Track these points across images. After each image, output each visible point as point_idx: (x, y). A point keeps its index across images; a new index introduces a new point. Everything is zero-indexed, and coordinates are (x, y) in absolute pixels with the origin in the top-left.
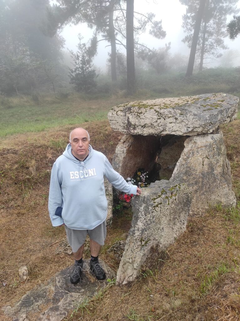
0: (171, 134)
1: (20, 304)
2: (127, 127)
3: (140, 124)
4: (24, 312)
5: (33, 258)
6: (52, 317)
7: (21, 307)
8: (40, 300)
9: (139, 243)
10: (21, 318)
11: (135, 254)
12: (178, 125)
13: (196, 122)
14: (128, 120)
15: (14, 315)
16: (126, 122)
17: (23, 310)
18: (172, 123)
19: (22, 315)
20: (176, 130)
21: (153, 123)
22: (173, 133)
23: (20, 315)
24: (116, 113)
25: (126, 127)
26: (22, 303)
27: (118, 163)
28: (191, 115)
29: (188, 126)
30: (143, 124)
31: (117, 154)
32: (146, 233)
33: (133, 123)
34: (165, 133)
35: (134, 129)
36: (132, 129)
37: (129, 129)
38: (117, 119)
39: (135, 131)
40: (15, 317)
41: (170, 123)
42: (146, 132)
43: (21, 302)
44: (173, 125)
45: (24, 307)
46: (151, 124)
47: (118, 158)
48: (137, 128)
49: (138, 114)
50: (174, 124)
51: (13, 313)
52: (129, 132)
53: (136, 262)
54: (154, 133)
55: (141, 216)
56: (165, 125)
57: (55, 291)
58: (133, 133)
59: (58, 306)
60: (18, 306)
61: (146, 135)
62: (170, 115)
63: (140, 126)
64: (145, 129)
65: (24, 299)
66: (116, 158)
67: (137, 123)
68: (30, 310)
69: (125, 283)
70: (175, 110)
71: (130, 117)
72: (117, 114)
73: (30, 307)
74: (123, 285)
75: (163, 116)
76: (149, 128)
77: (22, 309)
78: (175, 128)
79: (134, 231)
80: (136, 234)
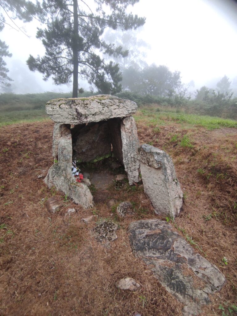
0: (117, 117)
1: (181, 295)
2: (78, 118)
3: (90, 113)
4: (193, 292)
5: (101, 272)
6: (203, 265)
7: (186, 294)
8: (176, 274)
9: (174, 183)
10: (203, 295)
11: (176, 191)
12: (121, 110)
13: (132, 107)
14: (76, 111)
15: (198, 303)
16: (75, 113)
17: (190, 292)
18: (116, 109)
19: (199, 294)
20: (120, 113)
21: (101, 111)
22: (118, 116)
23: (197, 296)
24: (58, 106)
25: (76, 118)
26: (179, 293)
27: (67, 154)
28: (128, 102)
29: (128, 110)
30: (93, 113)
31: (65, 146)
32: (173, 174)
33: (83, 113)
34: (112, 117)
35: (86, 118)
36: (84, 119)
37: (80, 119)
38: (61, 113)
39: (88, 119)
40: (201, 302)
41: (114, 109)
42: (98, 119)
43: (177, 294)
44: (116, 110)
45: (186, 291)
46: (100, 112)
47: (66, 150)
48: (88, 117)
49: (85, 105)
50: (118, 109)
51: (196, 304)
52: (81, 121)
53: (181, 194)
54: (105, 118)
55: (167, 166)
56: (111, 111)
57: (166, 260)
58: (86, 122)
59: (189, 259)
60: (184, 297)
61: (98, 121)
62: (111, 104)
63: (91, 114)
64: (96, 117)
65: (174, 290)
66: (64, 151)
67: (87, 113)
68: (190, 285)
69: (179, 211)
70: (114, 100)
71: (78, 108)
72: (60, 108)
73: (185, 285)
74: (179, 214)
75: (106, 105)
76: (100, 115)
77: (189, 294)
78: (119, 112)
79: (168, 178)
80: (170, 179)
